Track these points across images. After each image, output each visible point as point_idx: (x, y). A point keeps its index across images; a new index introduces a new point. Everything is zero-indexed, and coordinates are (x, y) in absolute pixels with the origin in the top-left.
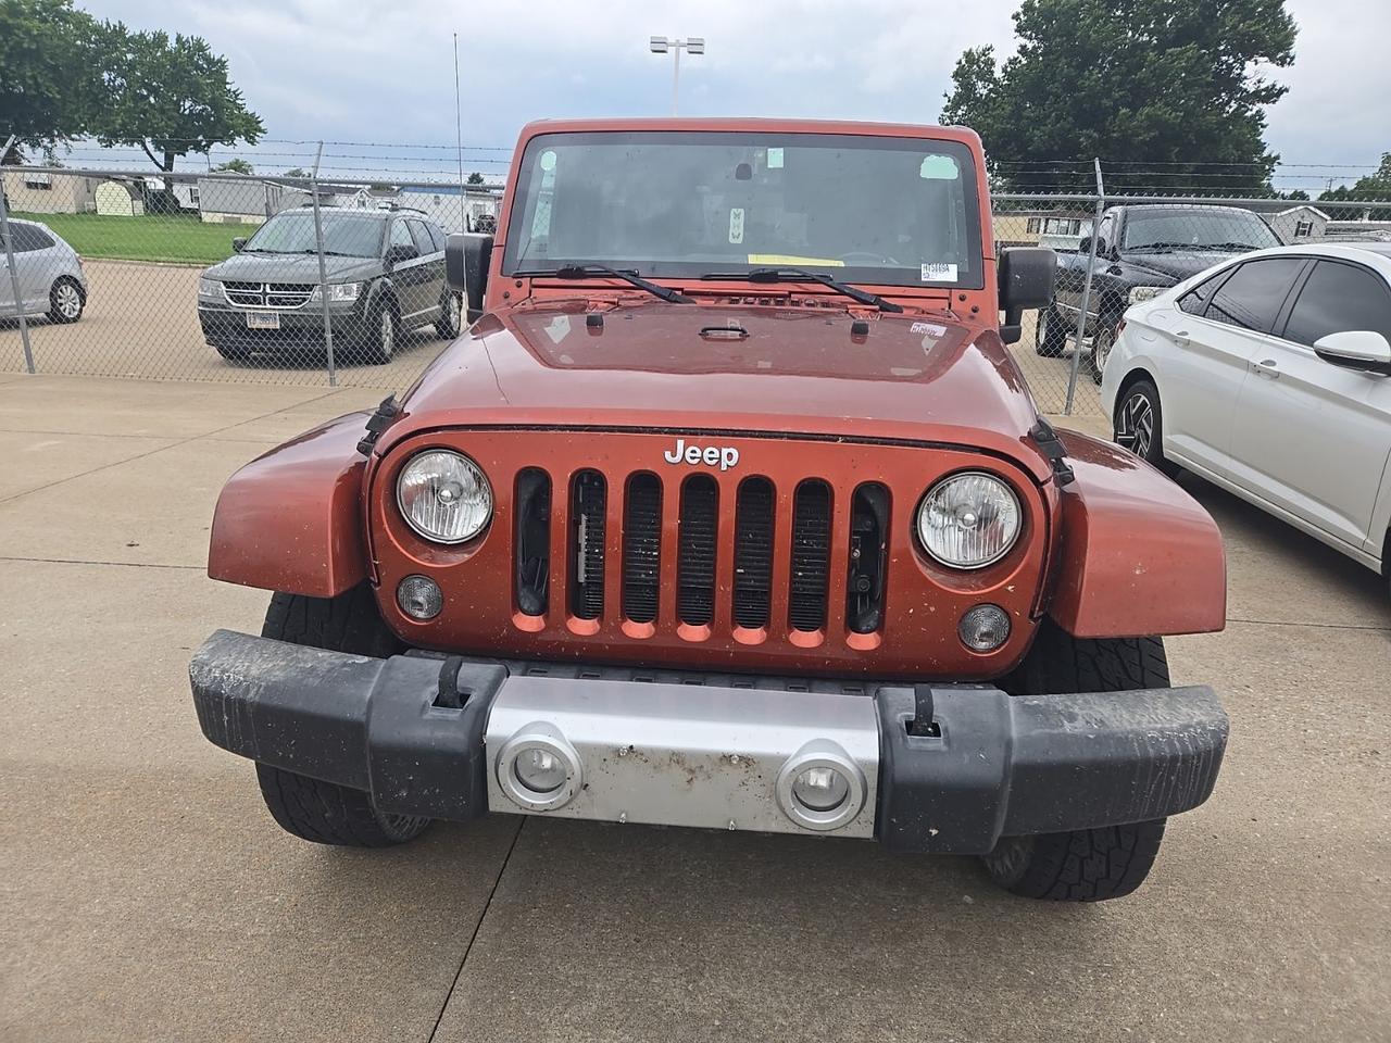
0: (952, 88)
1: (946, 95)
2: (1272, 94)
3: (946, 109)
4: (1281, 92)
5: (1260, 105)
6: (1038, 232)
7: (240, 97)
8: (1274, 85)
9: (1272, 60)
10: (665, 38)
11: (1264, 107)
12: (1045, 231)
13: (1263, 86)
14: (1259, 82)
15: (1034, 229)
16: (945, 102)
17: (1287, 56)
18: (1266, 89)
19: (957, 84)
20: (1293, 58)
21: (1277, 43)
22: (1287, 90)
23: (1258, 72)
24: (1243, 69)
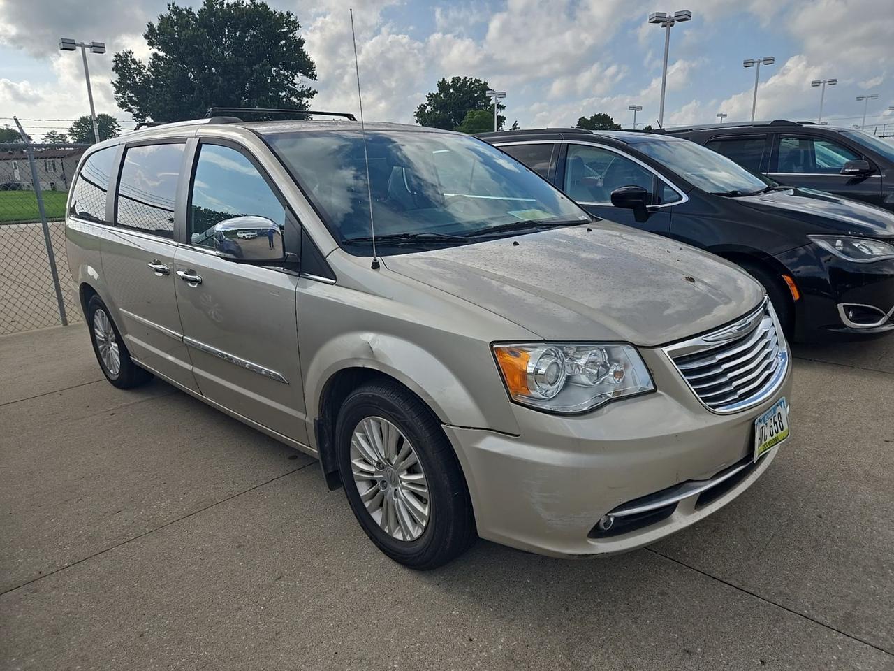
0: (115, 77)
1: (112, 83)
2: (310, 94)
3: (117, 92)
4: (315, 92)
5: (305, 100)
8: (310, 89)
9: (307, 75)
10: (74, 40)
11: (309, 100)
13: (305, 89)
14: (303, 87)
16: (113, 87)
17: (313, 74)
18: (308, 91)
19: (117, 75)
20: (316, 76)
21: (307, 68)
22: (317, 93)
23: (300, 81)
24: (293, 79)
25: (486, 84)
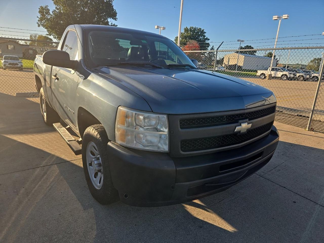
1: (38, 17)
9: (113, 19)
16: (38, 19)
19: (40, 15)
22: (117, 26)
23: (111, 21)
25: (203, 30)
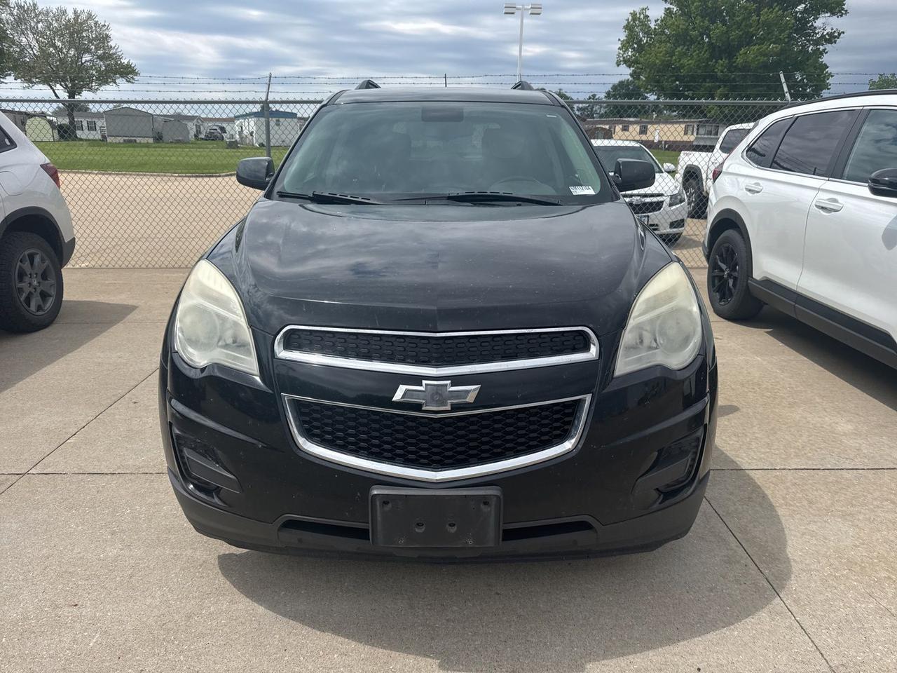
0: (624, 35)
5: (825, 45)
6: (692, 134)
7: (119, 50)
11: (828, 47)
12: (697, 134)
13: (826, 32)
14: (824, 30)
15: (690, 132)
17: (843, 10)
18: (829, 34)
20: (847, 11)
24: (815, 22)
